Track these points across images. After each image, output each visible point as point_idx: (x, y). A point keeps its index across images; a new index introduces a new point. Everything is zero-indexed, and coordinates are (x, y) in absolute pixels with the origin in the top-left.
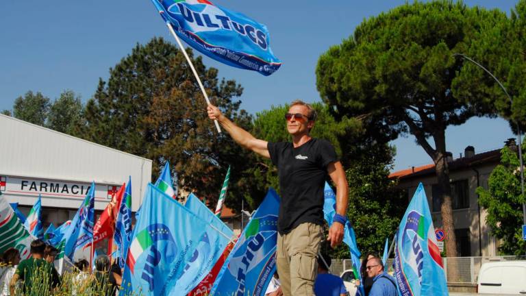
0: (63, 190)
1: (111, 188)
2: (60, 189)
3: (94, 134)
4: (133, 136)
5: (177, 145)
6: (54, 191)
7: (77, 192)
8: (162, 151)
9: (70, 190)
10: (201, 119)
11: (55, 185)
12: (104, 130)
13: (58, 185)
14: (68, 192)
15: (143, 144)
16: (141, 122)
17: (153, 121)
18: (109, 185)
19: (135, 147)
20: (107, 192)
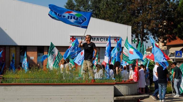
0: (97, 40)
1: (115, 38)
2: (96, 40)
3: (109, 15)
4: (126, 14)
5: (144, 17)
6: (94, 41)
7: (102, 41)
8: (138, 20)
9: (99, 40)
10: (154, 5)
11: (94, 39)
12: (113, 13)
13: (95, 38)
14: (99, 41)
15: (130, 17)
16: (129, 8)
17: (134, 7)
18: (115, 37)
19: (127, 19)
20: (114, 40)
